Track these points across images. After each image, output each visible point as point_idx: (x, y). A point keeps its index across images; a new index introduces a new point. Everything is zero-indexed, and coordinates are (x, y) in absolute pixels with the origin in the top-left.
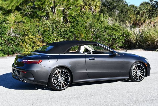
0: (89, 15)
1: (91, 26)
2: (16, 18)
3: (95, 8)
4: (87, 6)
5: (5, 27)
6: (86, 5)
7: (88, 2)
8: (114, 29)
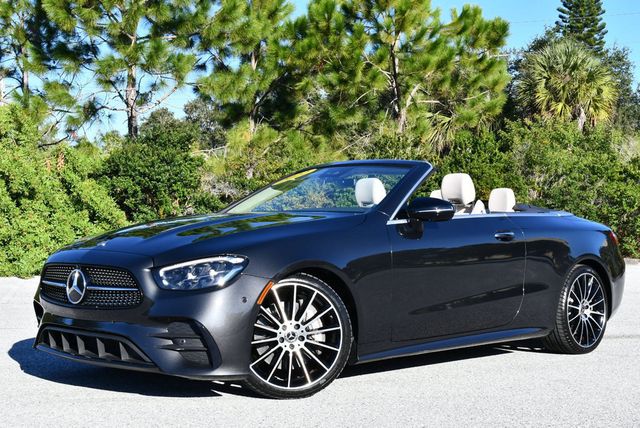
0: (569, 134)
1: (529, 163)
2: (256, 136)
3: (591, 109)
4: (561, 105)
5: (191, 160)
6: (558, 100)
7: (564, 87)
8: (633, 177)
